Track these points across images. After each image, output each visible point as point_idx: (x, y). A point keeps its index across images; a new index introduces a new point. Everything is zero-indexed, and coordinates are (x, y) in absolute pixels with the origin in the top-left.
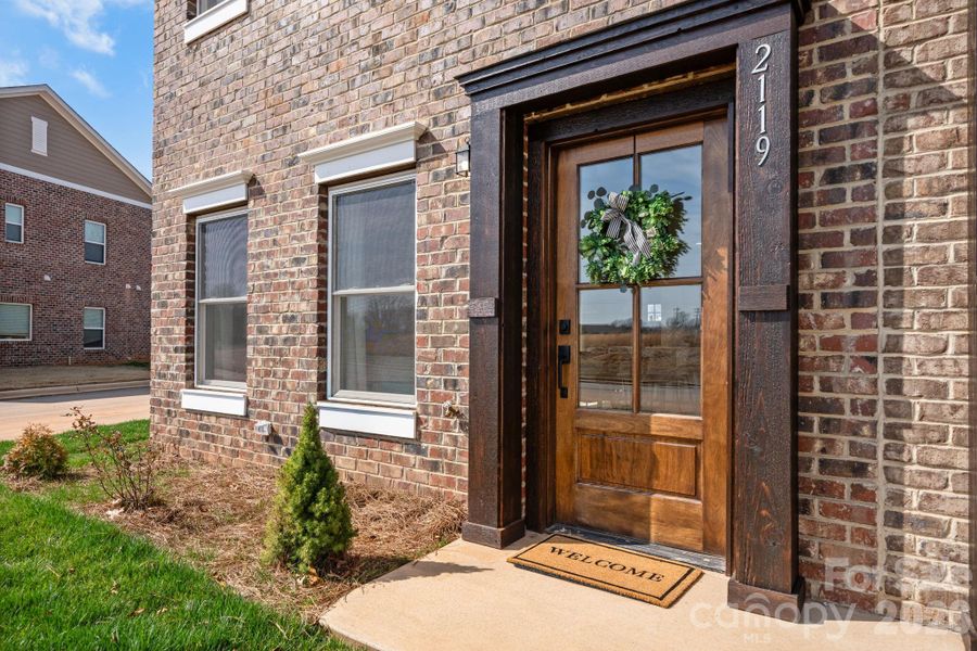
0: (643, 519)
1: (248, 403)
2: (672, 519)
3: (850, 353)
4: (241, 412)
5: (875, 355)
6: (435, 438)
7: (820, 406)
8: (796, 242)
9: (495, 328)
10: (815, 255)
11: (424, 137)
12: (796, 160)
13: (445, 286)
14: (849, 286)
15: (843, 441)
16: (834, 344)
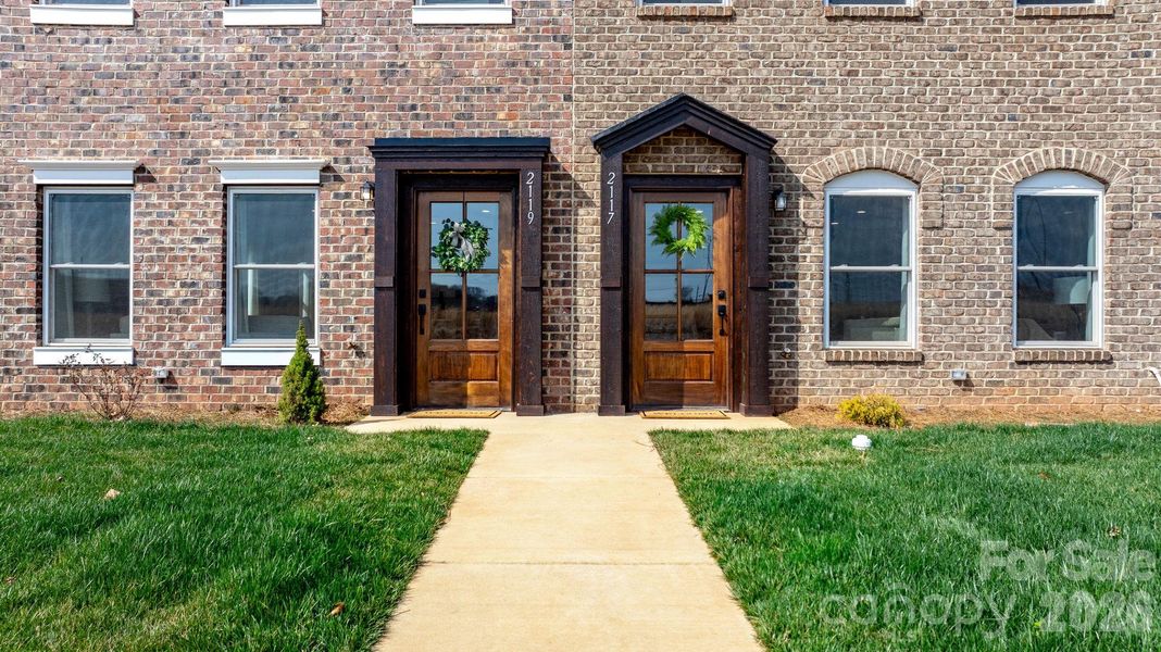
0: (465, 396)
1: (135, 354)
2: (481, 392)
3: (562, 306)
4: (130, 362)
5: (570, 306)
6: (337, 364)
7: (551, 329)
8: (543, 258)
9: (392, 293)
10: (549, 263)
11: (327, 168)
12: (543, 221)
13: (344, 267)
14: (561, 278)
15: (559, 343)
16: (556, 302)
